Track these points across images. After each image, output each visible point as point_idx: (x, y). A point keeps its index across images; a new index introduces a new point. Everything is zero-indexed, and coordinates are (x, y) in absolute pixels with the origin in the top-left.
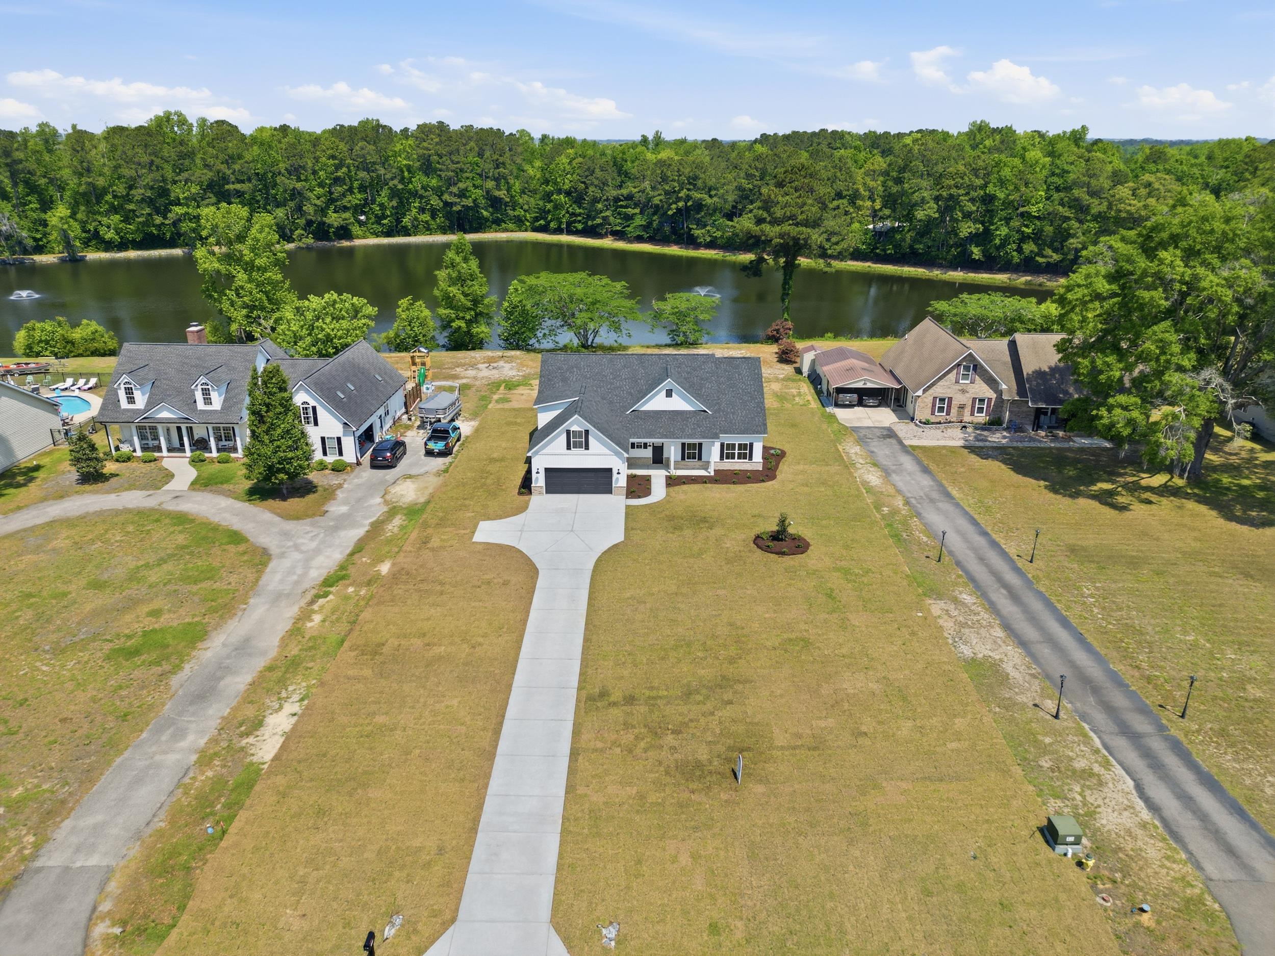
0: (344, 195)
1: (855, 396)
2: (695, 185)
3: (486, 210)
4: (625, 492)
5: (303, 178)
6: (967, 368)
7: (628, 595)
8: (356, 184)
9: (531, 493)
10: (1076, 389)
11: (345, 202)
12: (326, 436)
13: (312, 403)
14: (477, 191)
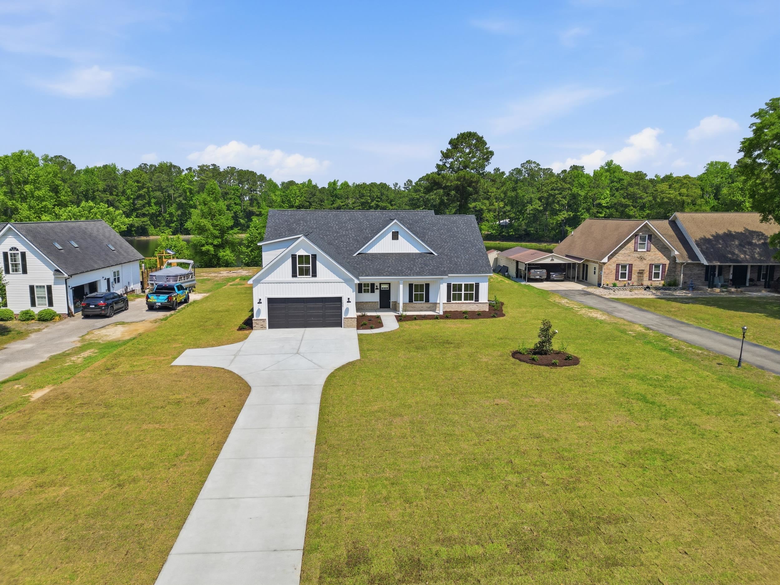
0: (144, 206)
1: (545, 271)
2: (381, 199)
3: (243, 219)
4: (355, 323)
5: (114, 193)
6: (643, 239)
7: (376, 408)
8: (153, 201)
9: (252, 328)
10: (740, 251)
11: (144, 211)
12: (35, 284)
13: (22, 248)
14: (237, 207)
